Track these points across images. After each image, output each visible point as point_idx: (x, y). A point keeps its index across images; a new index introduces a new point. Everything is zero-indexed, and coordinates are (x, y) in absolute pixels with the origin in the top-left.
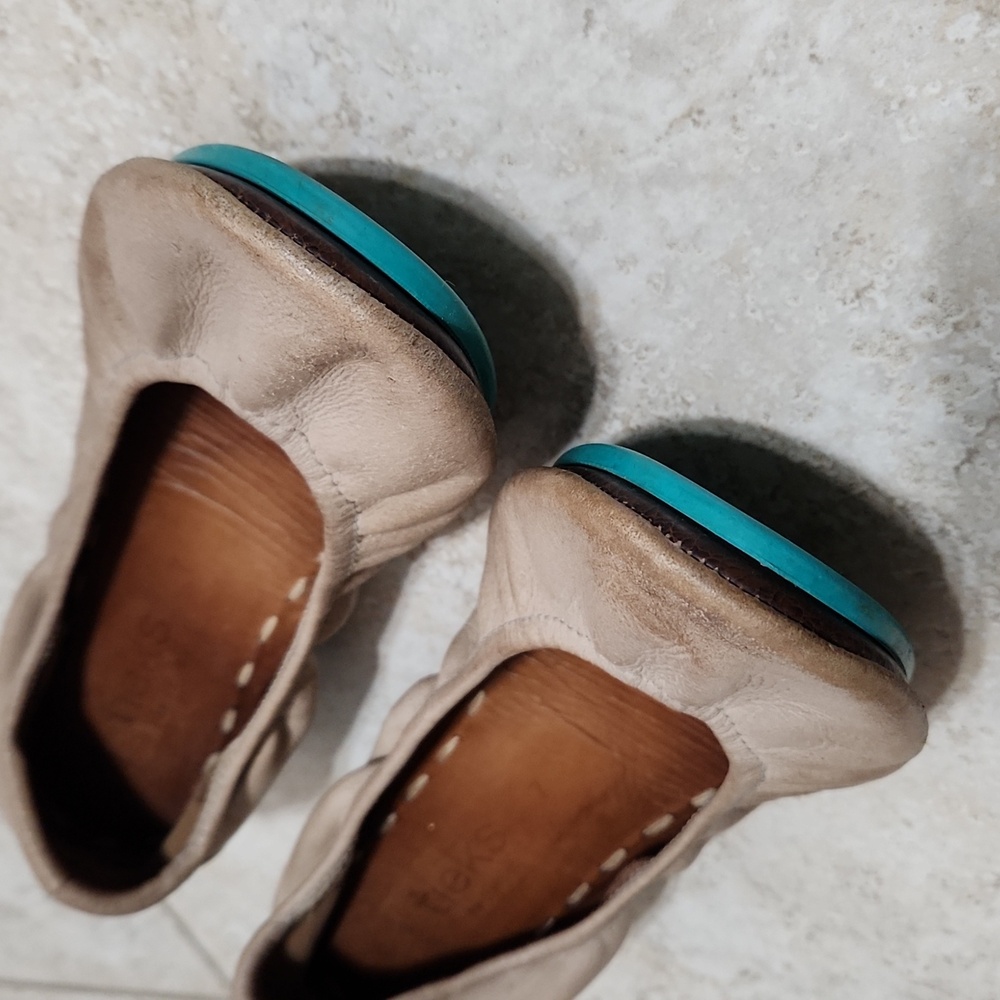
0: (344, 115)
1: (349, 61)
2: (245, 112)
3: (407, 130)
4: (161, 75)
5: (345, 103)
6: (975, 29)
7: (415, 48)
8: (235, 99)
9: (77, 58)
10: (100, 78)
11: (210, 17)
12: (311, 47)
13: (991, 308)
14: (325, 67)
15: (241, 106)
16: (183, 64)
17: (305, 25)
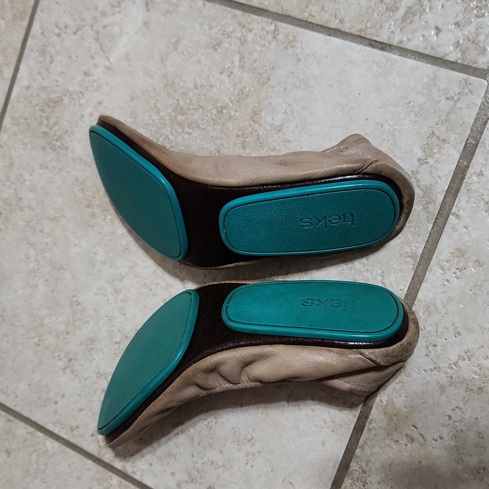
0: (278, 128)
1: (291, 118)
2: (256, 109)
3: (289, 141)
4: (245, 87)
5: (281, 126)
6: (420, 209)
7: (308, 128)
8: (256, 105)
9: (228, 68)
10: (229, 76)
11: (270, 86)
12: (286, 109)
13: (378, 270)
14: (285, 115)
15: (256, 108)
16: (253, 89)
17: (289, 104)
